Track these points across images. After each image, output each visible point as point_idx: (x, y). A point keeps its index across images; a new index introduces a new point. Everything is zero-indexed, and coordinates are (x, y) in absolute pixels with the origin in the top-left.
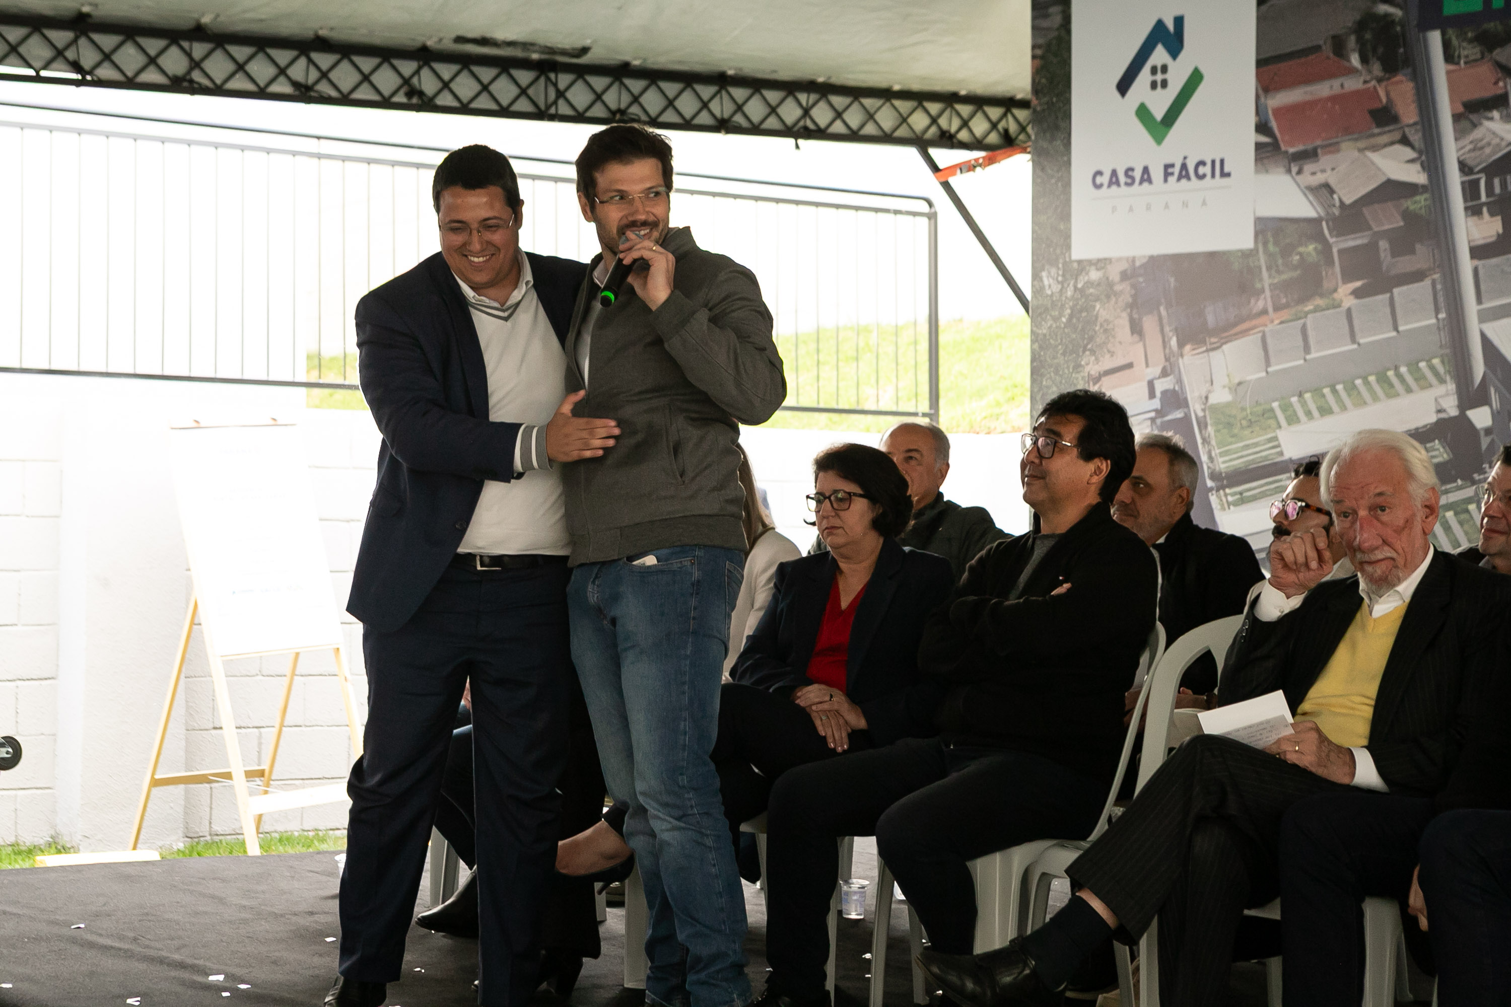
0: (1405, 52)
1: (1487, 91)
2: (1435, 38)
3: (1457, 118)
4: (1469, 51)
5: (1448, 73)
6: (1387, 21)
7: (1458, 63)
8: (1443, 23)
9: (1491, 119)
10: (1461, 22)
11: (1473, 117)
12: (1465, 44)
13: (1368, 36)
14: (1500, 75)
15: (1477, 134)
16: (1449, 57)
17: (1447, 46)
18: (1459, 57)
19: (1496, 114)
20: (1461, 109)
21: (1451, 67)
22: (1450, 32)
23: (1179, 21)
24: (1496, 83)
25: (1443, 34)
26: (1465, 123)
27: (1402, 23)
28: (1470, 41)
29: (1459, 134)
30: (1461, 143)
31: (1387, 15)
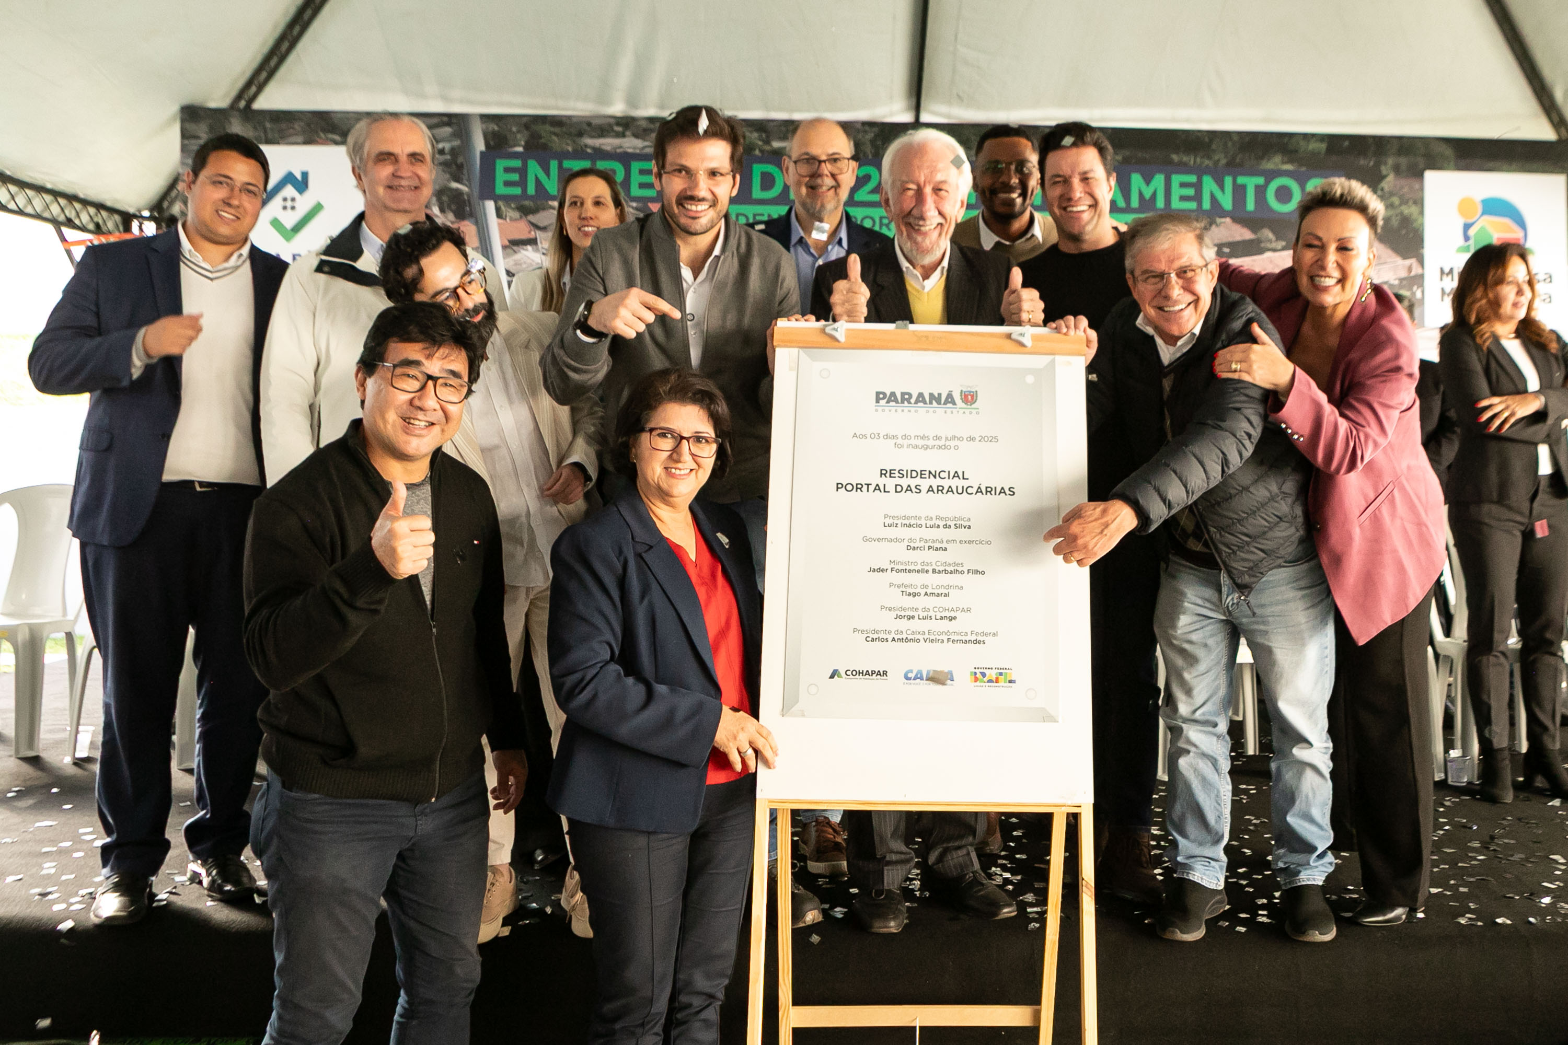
0: (471, 210)
1: (524, 236)
2: (490, 206)
3: (504, 247)
4: (512, 214)
5: (499, 224)
6: (459, 193)
7: (505, 219)
8: (496, 198)
9: (527, 250)
10: (507, 199)
11: (515, 248)
12: (510, 211)
13: (445, 198)
14: (532, 228)
15: (517, 257)
16: (499, 214)
17: (498, 210)
18: (506, 216)
19: (529, 247)
20: (507, 243)
21: (501, 221)
22: (501, 203)
23: (305, 175)
24: (530, 232)
25: (496, 203)
26: (509, 251)
27: (468, 196)
28: (513, 209)
29: (505, 256)
30: (506, 260)
31: (457, 190)
